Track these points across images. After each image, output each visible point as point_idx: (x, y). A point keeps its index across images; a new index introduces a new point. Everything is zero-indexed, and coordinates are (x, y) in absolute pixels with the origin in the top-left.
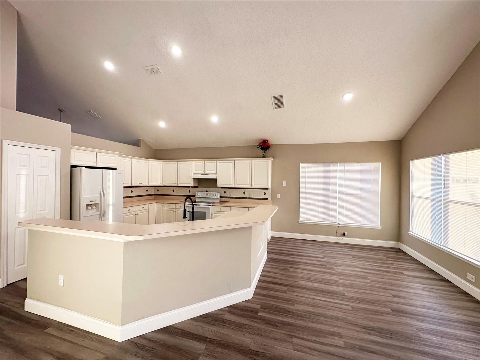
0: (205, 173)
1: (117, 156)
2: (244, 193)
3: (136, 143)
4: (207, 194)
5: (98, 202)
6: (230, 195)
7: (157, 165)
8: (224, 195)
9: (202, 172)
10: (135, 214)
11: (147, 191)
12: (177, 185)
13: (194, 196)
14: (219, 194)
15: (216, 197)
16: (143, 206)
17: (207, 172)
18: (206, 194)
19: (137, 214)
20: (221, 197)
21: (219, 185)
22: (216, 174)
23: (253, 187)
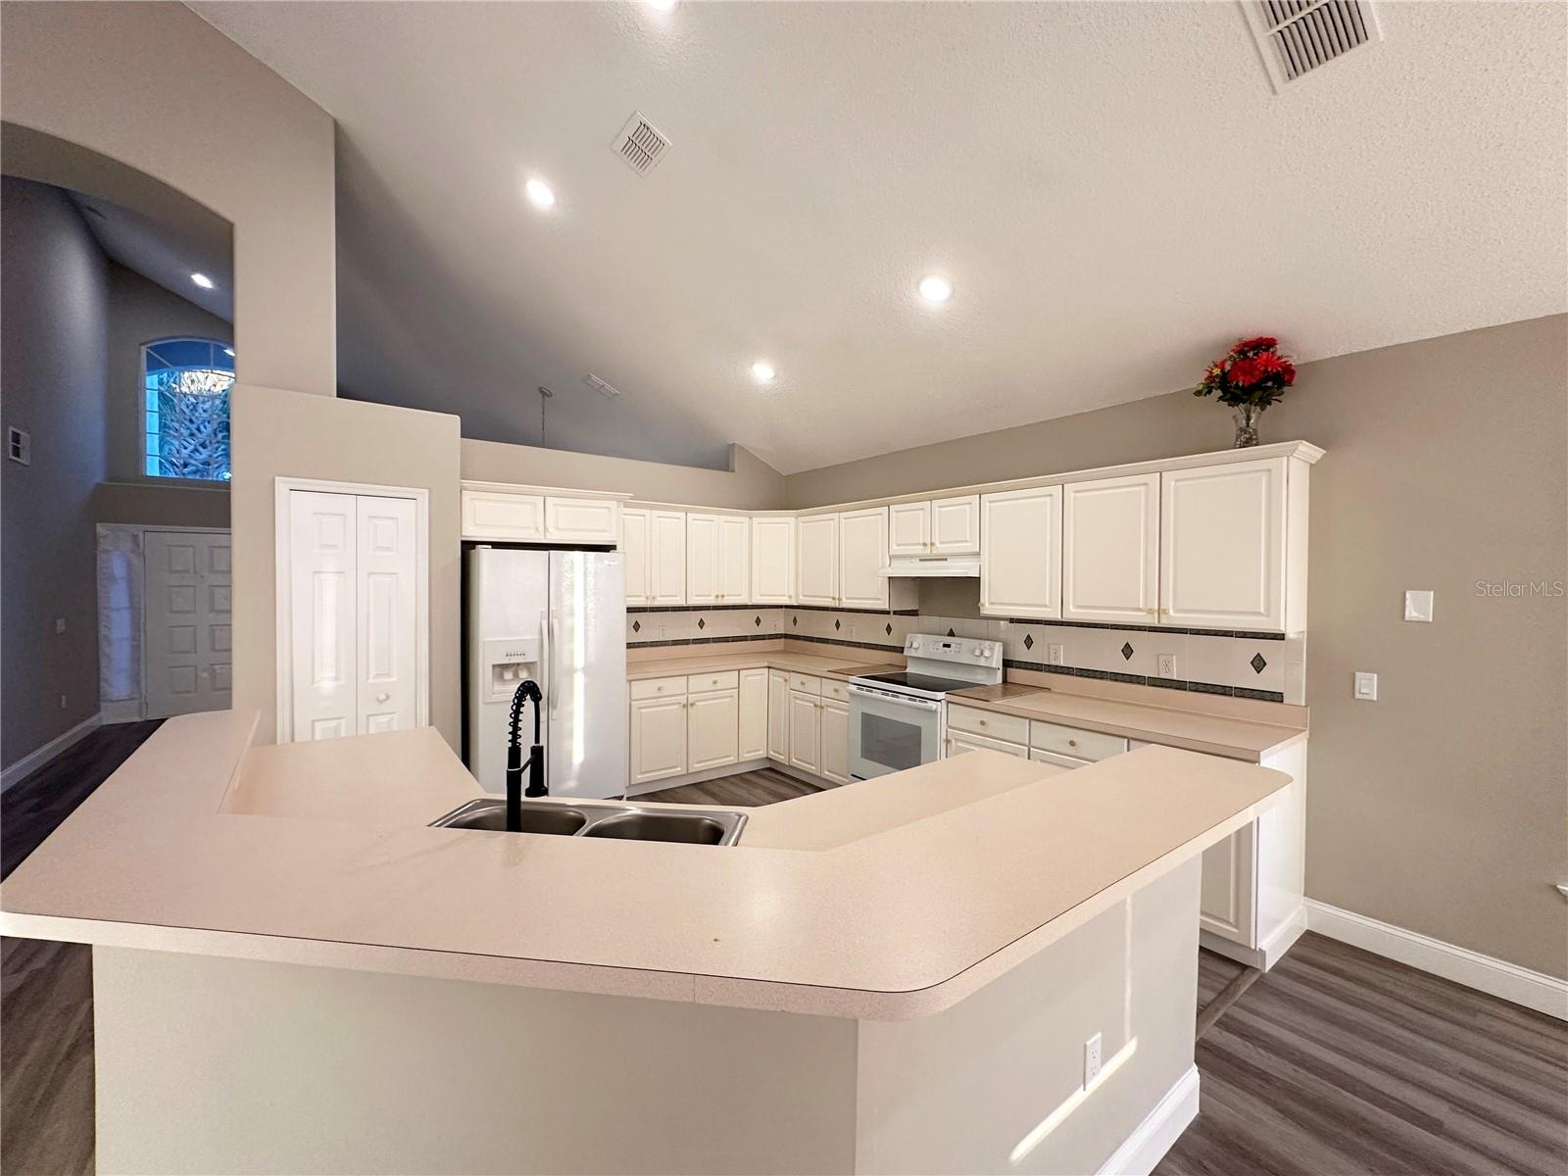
0: (934, 552)
1: (613, 504)
2: (1128, 651)
3: (721, 459)
4: (949, 646)
5: (532, 657)
6: (1052, 654)
7: (779, 529)
8: (1022, 654)
9: (919, 550)
10: (685, 702)
11: (758, 621)
12: (836, 604)
13: (901, 650)
14: (998, 647)
15: (982, 662)
16: (715, 677)
17: (941, 549)
18: (945, 646)
19: (692, 705)
20: (1007, 664)
21: (987, 607)
22: (979, 554)
23: (1165, 623)
